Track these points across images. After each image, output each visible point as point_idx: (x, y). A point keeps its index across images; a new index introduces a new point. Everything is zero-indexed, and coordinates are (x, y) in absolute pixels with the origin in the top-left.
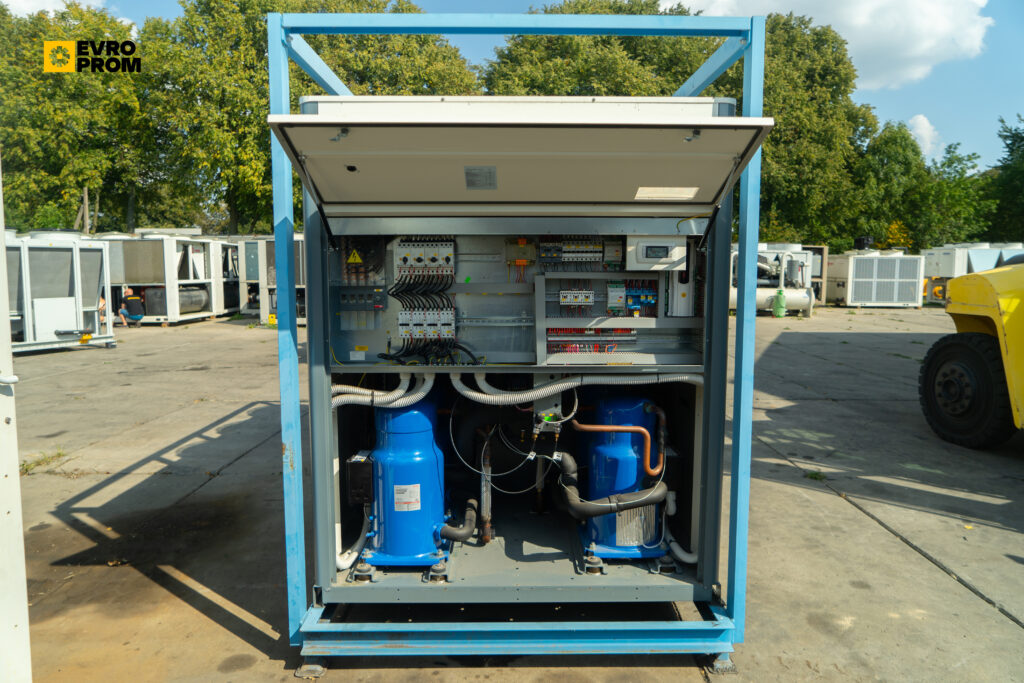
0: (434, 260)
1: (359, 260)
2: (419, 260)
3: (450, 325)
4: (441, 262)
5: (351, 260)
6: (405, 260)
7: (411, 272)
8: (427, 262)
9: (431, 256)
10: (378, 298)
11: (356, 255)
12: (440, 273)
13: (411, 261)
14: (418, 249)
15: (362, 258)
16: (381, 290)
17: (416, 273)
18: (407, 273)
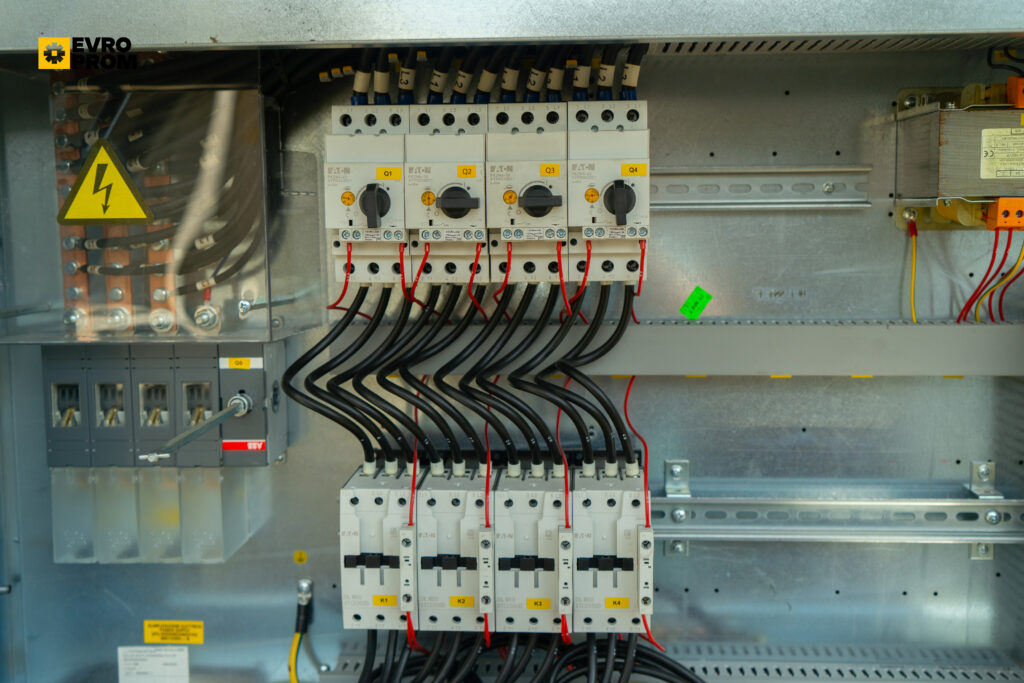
0: (538, 201)
1: (125, 205)
2: (456, 203)
3: (627, 564)
4: (581, 211)
5: (86, 205)
6: (375, 202)
7: (411, 268)
8: (500, 214)
9: (525, 177)
10: (239, 402)
11: (113, 175)
12: (571, 274)
13: (409, 212)
14: (448, 139)
15: (141, 194)
16: (256, 363)
17: (439, 275)
18: (386, 275)
